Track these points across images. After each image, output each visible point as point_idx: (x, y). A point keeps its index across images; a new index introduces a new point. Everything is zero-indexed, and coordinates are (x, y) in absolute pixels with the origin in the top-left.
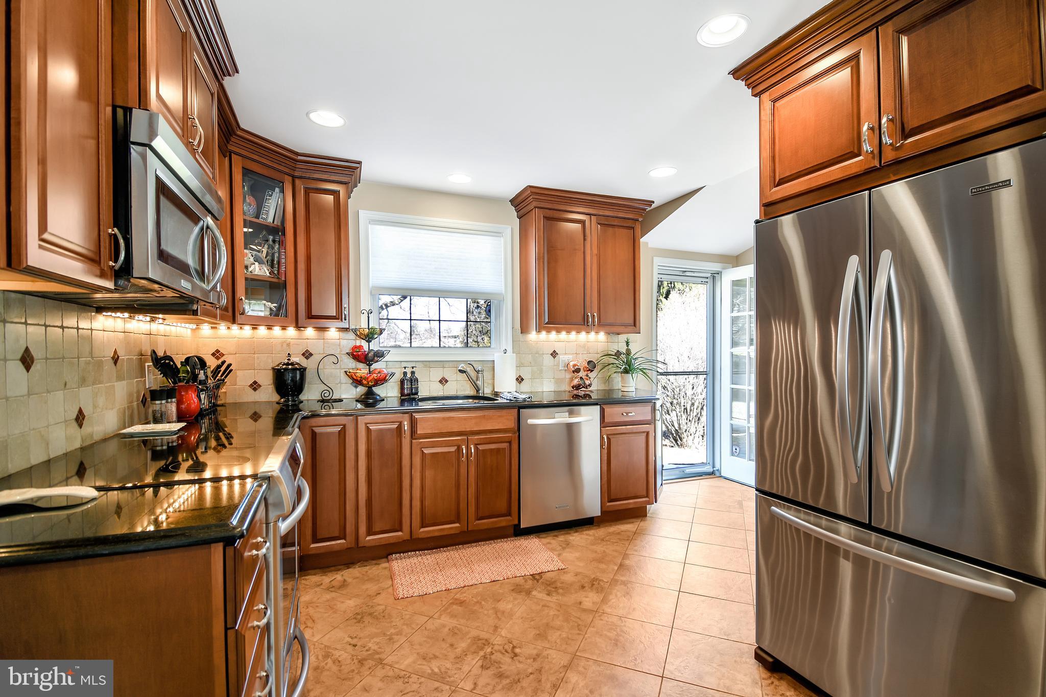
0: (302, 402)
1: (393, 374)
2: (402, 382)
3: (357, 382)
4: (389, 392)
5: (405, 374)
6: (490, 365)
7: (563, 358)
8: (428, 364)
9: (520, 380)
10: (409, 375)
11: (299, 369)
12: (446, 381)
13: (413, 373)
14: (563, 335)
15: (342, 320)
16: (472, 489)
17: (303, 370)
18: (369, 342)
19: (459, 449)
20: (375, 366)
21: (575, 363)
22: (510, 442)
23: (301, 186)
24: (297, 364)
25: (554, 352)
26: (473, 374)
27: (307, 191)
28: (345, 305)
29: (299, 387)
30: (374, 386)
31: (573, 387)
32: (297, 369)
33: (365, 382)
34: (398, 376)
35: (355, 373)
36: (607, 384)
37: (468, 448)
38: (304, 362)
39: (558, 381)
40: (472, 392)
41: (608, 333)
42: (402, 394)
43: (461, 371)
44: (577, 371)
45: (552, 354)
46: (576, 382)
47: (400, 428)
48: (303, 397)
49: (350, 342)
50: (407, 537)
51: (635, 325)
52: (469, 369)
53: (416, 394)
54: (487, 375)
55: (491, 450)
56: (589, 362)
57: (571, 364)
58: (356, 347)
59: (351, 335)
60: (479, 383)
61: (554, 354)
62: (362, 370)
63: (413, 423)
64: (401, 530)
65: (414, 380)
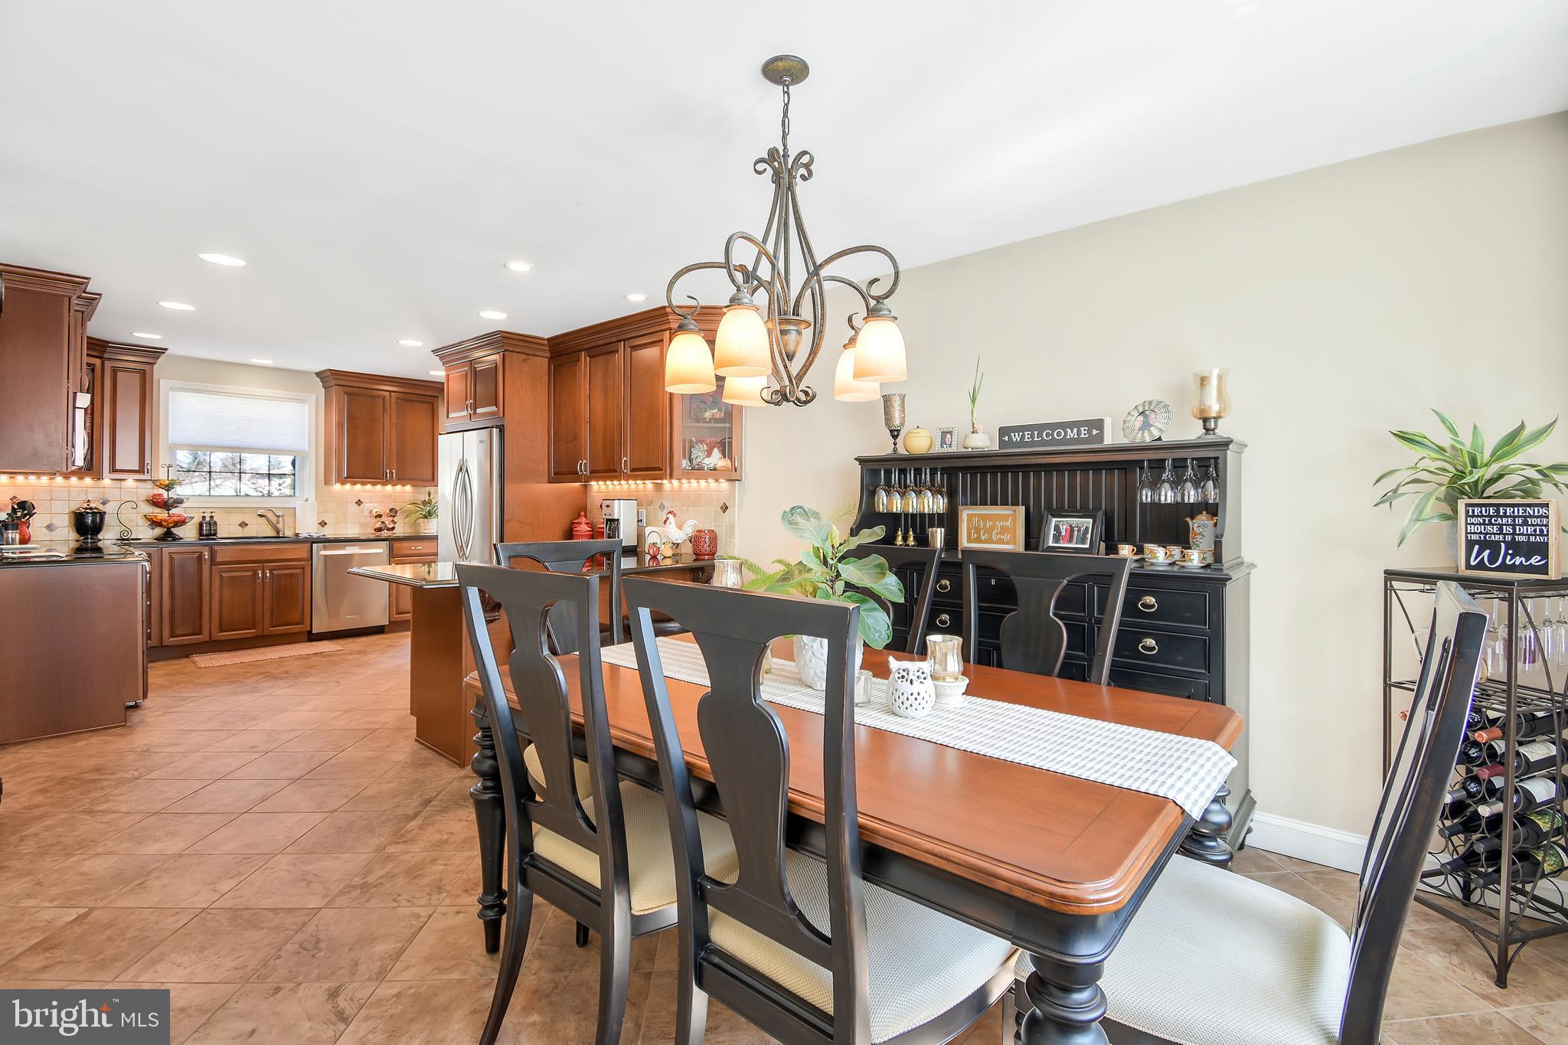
0: (100, 540)
1: (192, 518)
2: (201, 525)
3: (154, 523)
4: (188, 533)
5: (204, 517)
6: (292, 511)
7: (367, 506)
8: (227, 510)
9: (323, 524)
10: (208, 519)
11: (100, 513)
12: (247, 525)
13: (212, 517)
14: (369, 487)
15: (144, 474)
16: (267, 604)
17: (102, 514)
18: (168, 490)
19: (255, 573)
20: (173, 511)
21: (378, 510)
22: (303, 568)
23: (108, 365)
24: (96, 508)
25: (359, 500)
26: (274, 519)
27: (115, 371)
28: (147, 460)
29: (97, 528)
30: (173, 527)
31: (375, 530)
32: (96, 513)
33: (164, 524)
34: (198, 519)
35: (155, 517)
36: (413, 528)
37: (264, 573)
38: (102, 508)
39: (362, 525)
40: (274, 534)
41: (412, 486)
42: (201, 534)
43: (259, 515)
44: (380, 516)
45: (356, 503)
46: (378, 525)
47: (200, 557)
48: (100, 536)
49: (149, 490)
50: (207, 639)
51: (433, 480)
52: (270, 515)
53: (215, 535)
54: (288, 520)
55: (286, 575)
56: (391, 510)
57: (374, 511)
58: (156, 495)
59: (149, 485)
60: (280, 526)
61: (359, 503)
62: (161, 514)
63: (213, 554)
64: (201, 634)
65: (213, 524)
